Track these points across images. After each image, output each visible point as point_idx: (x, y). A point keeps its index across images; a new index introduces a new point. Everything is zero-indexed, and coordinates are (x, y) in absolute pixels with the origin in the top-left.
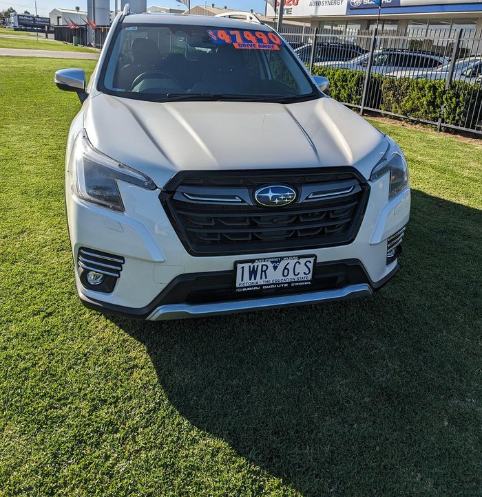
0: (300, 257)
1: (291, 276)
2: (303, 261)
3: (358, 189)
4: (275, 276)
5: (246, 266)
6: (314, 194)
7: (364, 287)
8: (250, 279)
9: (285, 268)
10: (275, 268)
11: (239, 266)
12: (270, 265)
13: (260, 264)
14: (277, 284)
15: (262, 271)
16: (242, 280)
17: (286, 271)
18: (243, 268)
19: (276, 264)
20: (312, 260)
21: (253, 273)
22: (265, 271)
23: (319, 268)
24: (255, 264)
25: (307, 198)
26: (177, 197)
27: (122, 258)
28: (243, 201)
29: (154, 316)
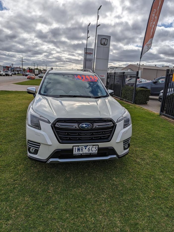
0: (93, 145)
1: (91, 151)
2: (94, 147)
3: (112, 125)
4: (85, 151)
5: (76, 147)
6: (98, 126)
7: (115, 156)
8: (78, 152)
9: (89, 149)
10: (86, 148)
11: (74, 147)
12: (84, 148)
13: (81, 147)
14: (86, 154)
15: (81, 149)
16: (75, 152)
17: (89, 150)
18: (75, 148)
19: (86, 147)
20: (97, 146)
21: (79, 150)
22: (82, 149)
23: (99, 149)
24: (79, 147)
25: (96, 127)
26: (56, 126)
27: (40, 144)
28: (76, 127)
29: (48, 162)
